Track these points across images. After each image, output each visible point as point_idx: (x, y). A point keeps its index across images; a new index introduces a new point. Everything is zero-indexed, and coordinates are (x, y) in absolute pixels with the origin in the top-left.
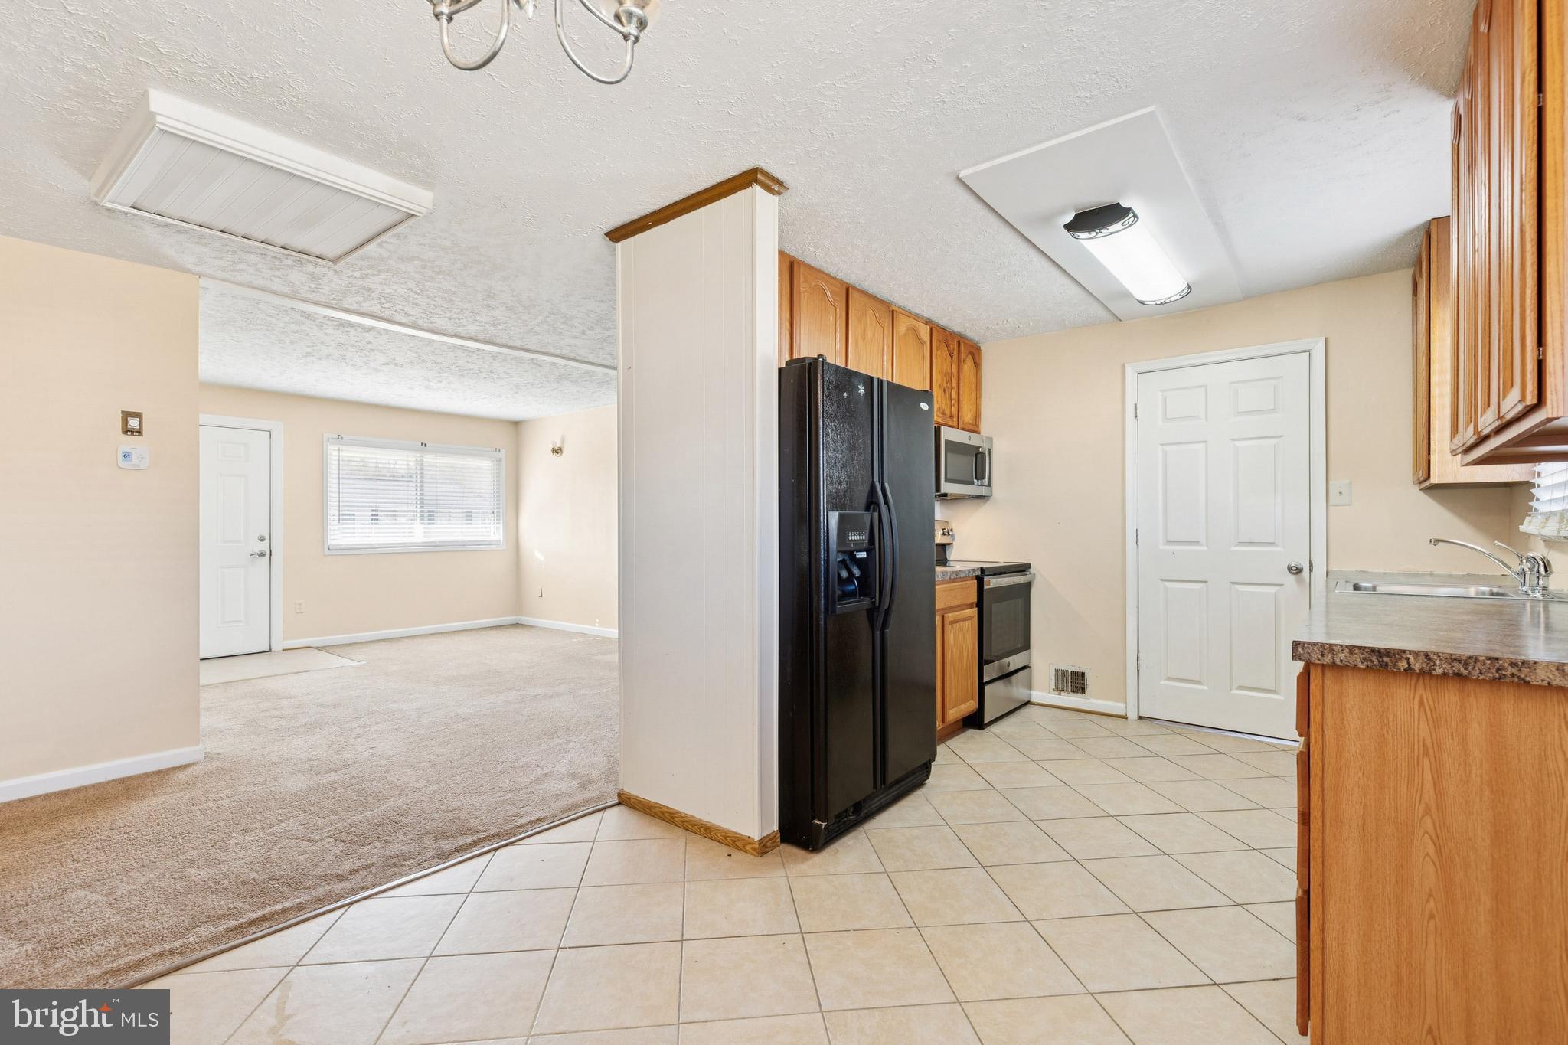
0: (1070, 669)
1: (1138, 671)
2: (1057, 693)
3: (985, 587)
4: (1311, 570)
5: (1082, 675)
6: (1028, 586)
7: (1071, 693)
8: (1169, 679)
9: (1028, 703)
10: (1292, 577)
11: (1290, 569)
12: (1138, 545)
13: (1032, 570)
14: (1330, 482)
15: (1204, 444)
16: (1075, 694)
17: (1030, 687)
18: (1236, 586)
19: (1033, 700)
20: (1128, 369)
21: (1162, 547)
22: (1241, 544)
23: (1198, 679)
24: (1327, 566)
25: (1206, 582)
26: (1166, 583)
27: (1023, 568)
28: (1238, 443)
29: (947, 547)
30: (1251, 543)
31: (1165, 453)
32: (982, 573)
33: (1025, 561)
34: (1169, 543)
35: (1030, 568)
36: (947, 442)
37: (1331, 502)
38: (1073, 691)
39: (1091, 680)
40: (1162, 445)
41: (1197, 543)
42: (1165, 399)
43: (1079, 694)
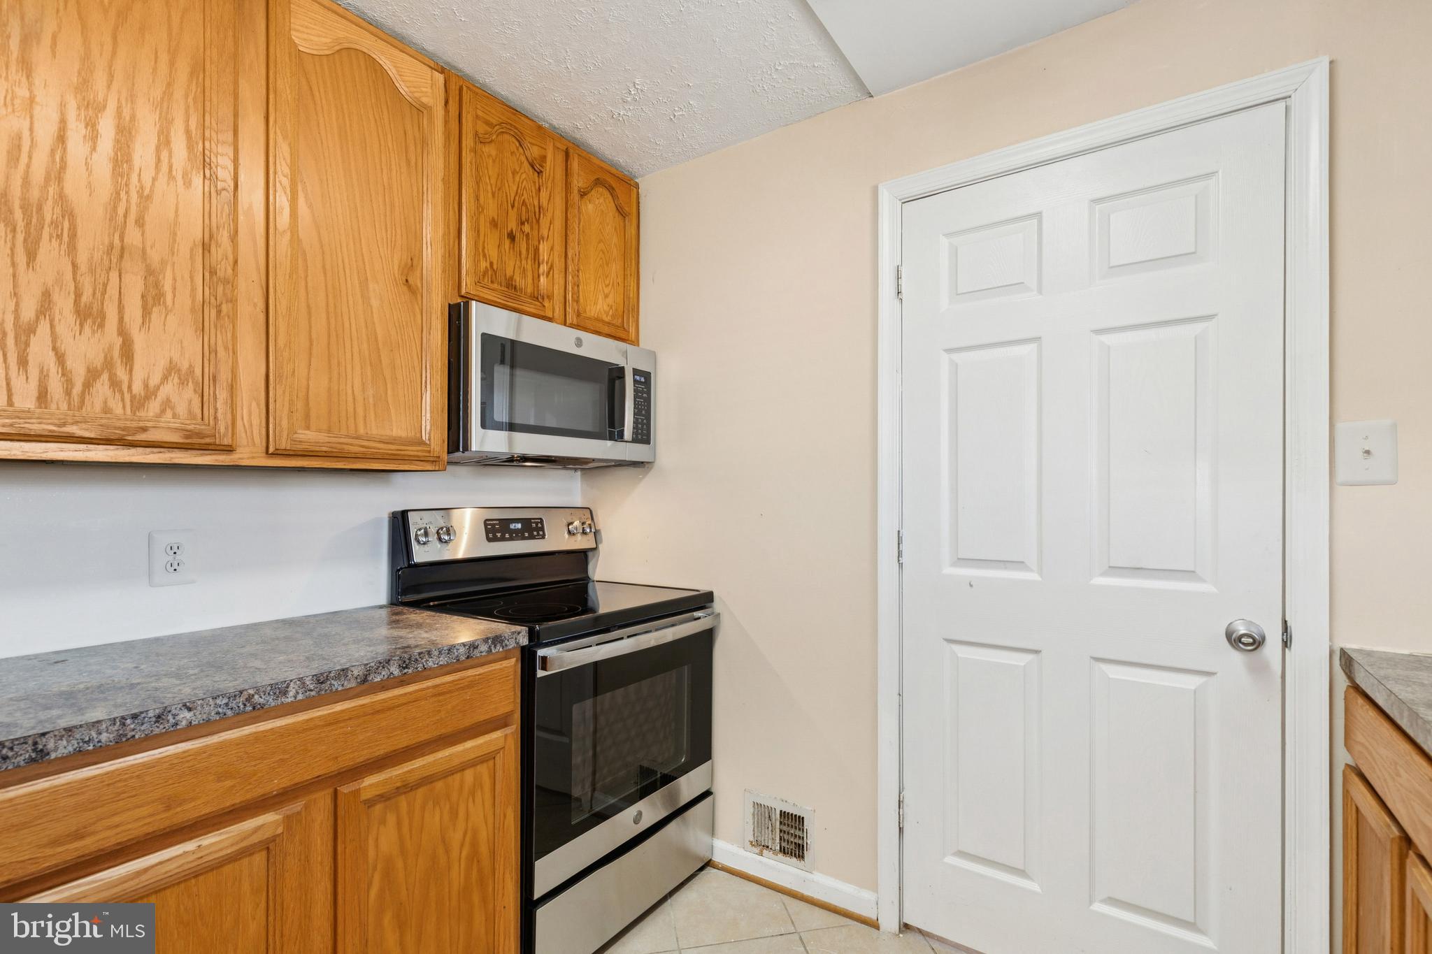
0: (780, 807)
1: (901, 830)
2: (757, 850)
3: (540, 673)
4: (1286, 644)
5: (798, 821)
6: (707, 638)
7: (780, 856)
8: (961, 854)
9: (708, 864)
10: (1236, 658)
11: (1229, 635)
12: (901, 565)
13: (717, 606)
14: (1340, 426)
15: (1032, 347)
16: (787, 859)
17: (712, 832)
18: (1104, 667)
19: (717, 858)
20: (885, 197)
21: (948, 570)
22: (1114, 570)
23: (1022, 868)
24: (1331, 639)
25: (1037, 652)
26: (956, 648)
27: (703, 601)
28: (1106, 339)
29: (590, 554)
30: (1137, 571)
31: (955, 367)
32: (530, 640)
33: (704, 587)
34: (962, 561)
35: (712, 601)
36: (487, 339)
37: (1341, 476)
38: (783, 851)
39: (815, 835)
40: (949, 351)
41: (1019, 565)
42: (954, 252)
43: (794, 860)
